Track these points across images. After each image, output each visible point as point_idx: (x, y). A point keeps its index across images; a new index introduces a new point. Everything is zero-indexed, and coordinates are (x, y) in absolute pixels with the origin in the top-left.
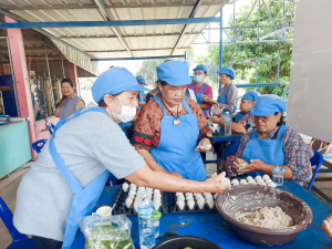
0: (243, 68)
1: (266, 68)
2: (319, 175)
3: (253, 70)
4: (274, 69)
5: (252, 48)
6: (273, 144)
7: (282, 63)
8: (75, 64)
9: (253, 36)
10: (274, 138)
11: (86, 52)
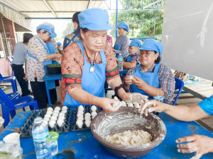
0: (133, 28)
1: (147, 29)
2: (180, 95)
3: (139, 30)
4: (152, 29)
5: (138, 15)
6: (152, 75)
7: (156, 25)
8: (13, 21)
9: (139, 7)
10: (153, 71)
11: (20, 12)
